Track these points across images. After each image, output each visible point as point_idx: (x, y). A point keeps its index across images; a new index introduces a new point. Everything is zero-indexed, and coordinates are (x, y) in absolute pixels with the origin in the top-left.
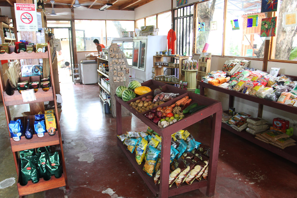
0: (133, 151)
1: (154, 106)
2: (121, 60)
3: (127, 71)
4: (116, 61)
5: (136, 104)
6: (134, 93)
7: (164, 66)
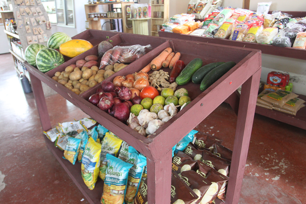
0: (75, 160)
1: (106, 74)
2: (36, 8)
3: (48, 26)
4: (27, 10)
5: (66, 75)
6: (58, 53)
7: (101, 17)
